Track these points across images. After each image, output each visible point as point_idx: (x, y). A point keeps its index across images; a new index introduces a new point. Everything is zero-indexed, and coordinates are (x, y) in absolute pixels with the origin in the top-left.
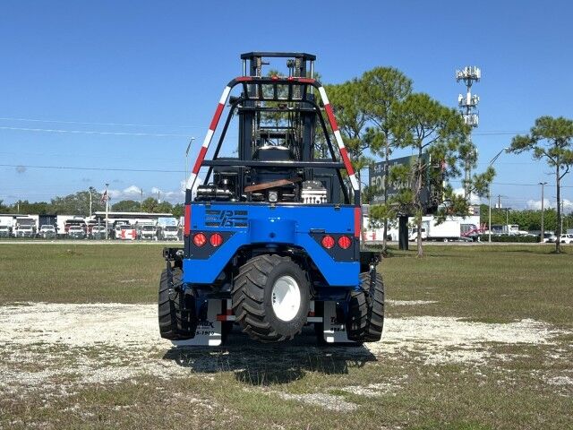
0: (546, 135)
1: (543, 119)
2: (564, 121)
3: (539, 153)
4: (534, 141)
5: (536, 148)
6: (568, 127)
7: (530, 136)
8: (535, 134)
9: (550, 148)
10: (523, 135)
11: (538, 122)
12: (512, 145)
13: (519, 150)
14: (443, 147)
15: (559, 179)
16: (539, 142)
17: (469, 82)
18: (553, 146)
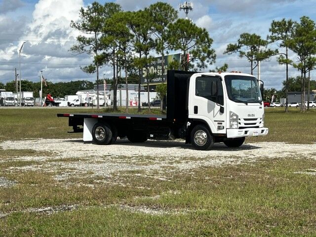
0: (246, 44)
1: (244, 34)
2: (256, 36)
3: (242, 54)
4: (239, 47)
5: (240, 51)
6: (258, 40)
7: (237, 45)
8: (240, 43)
9: (248, 51)
10: (233, 44)
11: (242, 36)
12: (227, 49)
13: (230, 52)
14: (199, 50)
15: (252, 69)
16: (241, 47)
17: (187, 11)
18: (250, 50)
